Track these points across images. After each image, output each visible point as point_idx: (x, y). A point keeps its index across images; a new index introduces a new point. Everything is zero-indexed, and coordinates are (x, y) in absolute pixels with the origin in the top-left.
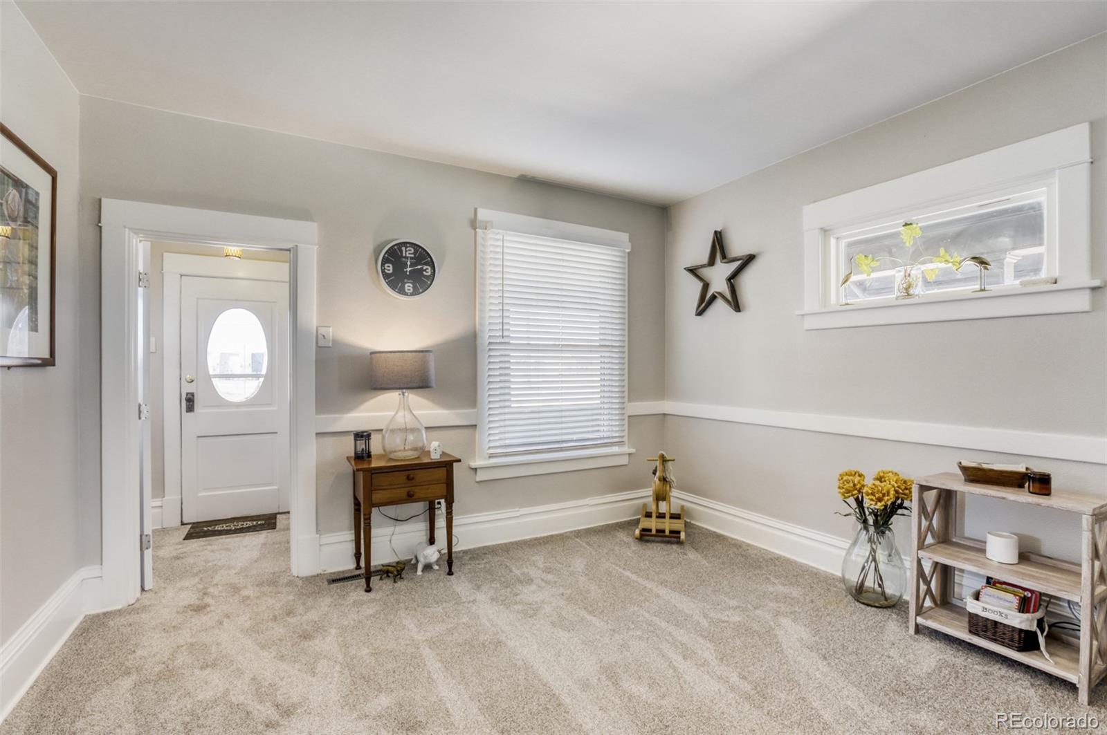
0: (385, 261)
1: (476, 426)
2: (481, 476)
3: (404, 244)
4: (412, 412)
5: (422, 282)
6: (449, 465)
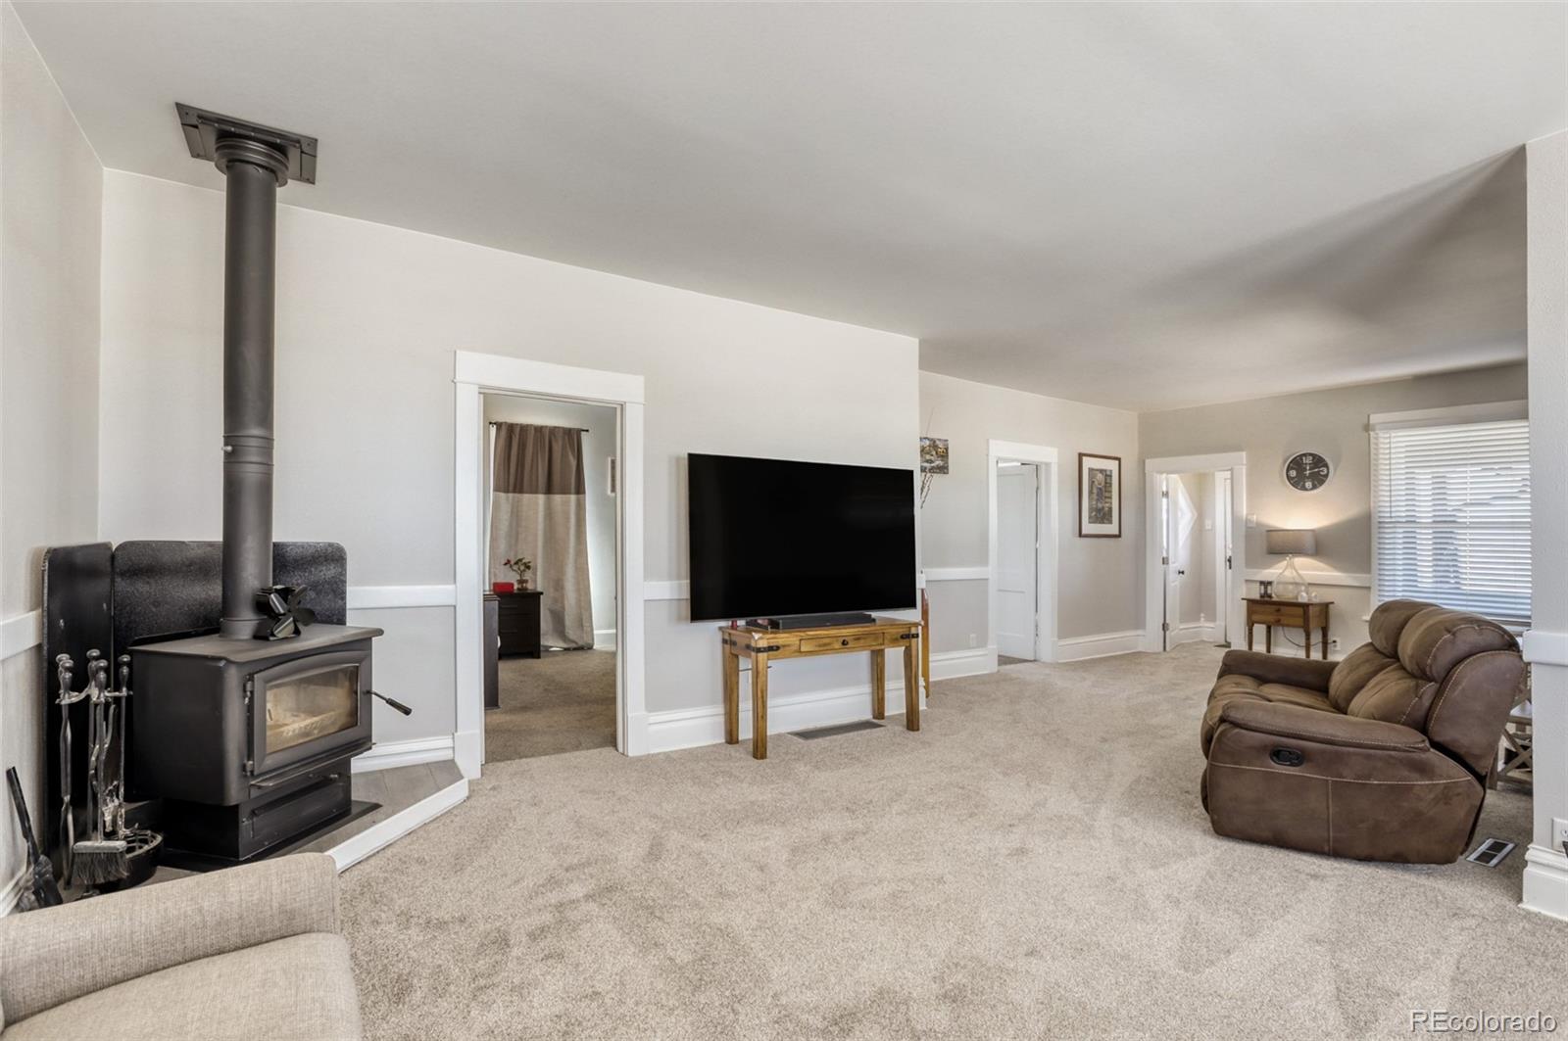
0: (1289, 469)
1: (1369, 588)
3: (1305, 455)
4: (1296, 571)
5: (1319, 480)
6: (1305, 606)
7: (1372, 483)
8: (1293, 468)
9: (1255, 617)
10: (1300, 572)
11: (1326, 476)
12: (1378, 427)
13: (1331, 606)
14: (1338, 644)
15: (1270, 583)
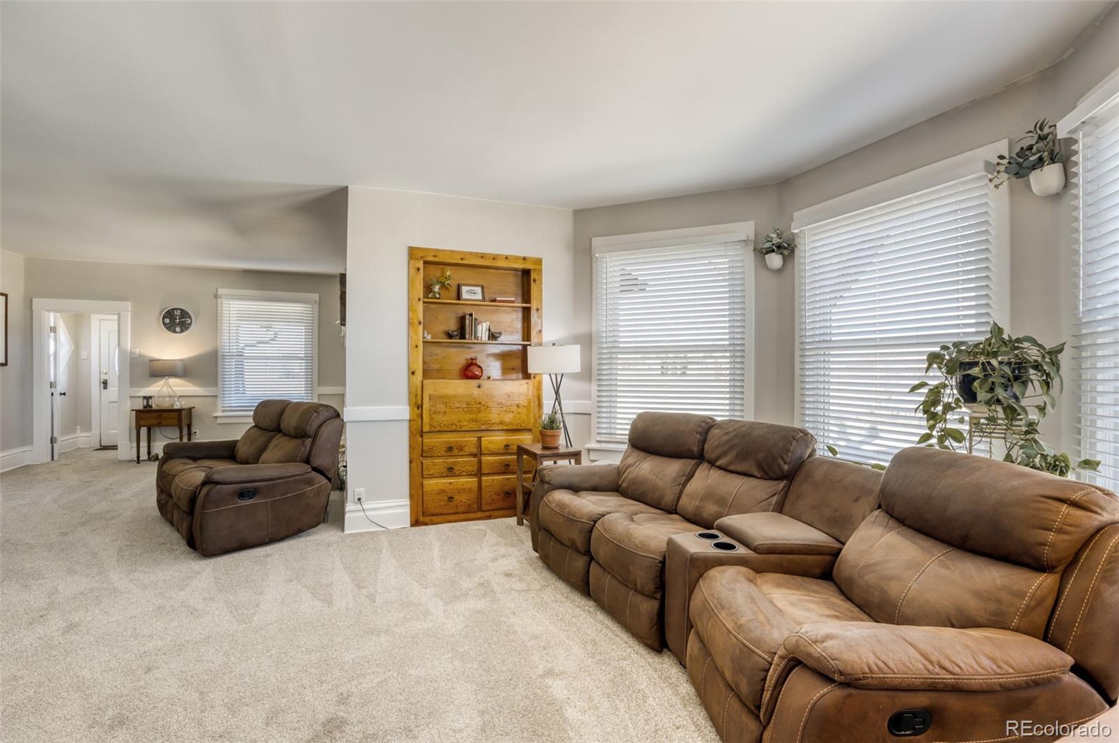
0: (164, 317)
1: (216, 396)
2: (219, 421)
3: (176, 309)
4: (171, 388)
5: (184, 326)
6: (179, 411)
7: (219, 331)
8: (167, 317)
9: (142, 422)
10: (174, 389)
11: (190, 324)
12: (223, 296)
13: (193, 410)
14: (197, 434)
15: (151, 397)
